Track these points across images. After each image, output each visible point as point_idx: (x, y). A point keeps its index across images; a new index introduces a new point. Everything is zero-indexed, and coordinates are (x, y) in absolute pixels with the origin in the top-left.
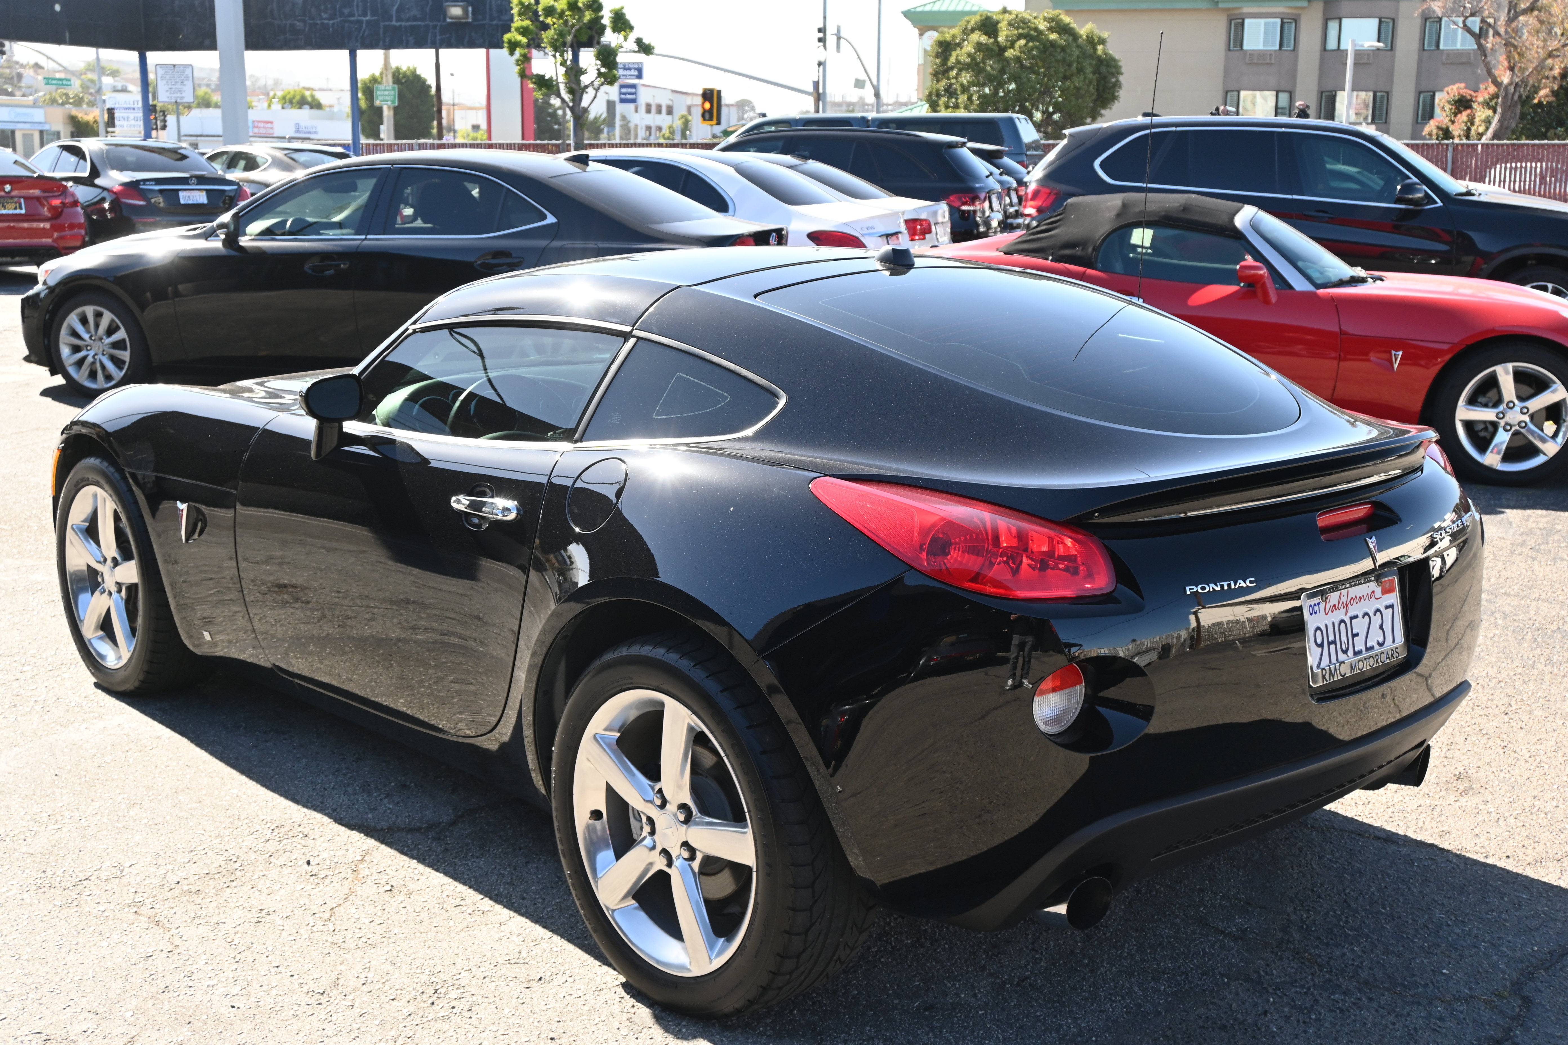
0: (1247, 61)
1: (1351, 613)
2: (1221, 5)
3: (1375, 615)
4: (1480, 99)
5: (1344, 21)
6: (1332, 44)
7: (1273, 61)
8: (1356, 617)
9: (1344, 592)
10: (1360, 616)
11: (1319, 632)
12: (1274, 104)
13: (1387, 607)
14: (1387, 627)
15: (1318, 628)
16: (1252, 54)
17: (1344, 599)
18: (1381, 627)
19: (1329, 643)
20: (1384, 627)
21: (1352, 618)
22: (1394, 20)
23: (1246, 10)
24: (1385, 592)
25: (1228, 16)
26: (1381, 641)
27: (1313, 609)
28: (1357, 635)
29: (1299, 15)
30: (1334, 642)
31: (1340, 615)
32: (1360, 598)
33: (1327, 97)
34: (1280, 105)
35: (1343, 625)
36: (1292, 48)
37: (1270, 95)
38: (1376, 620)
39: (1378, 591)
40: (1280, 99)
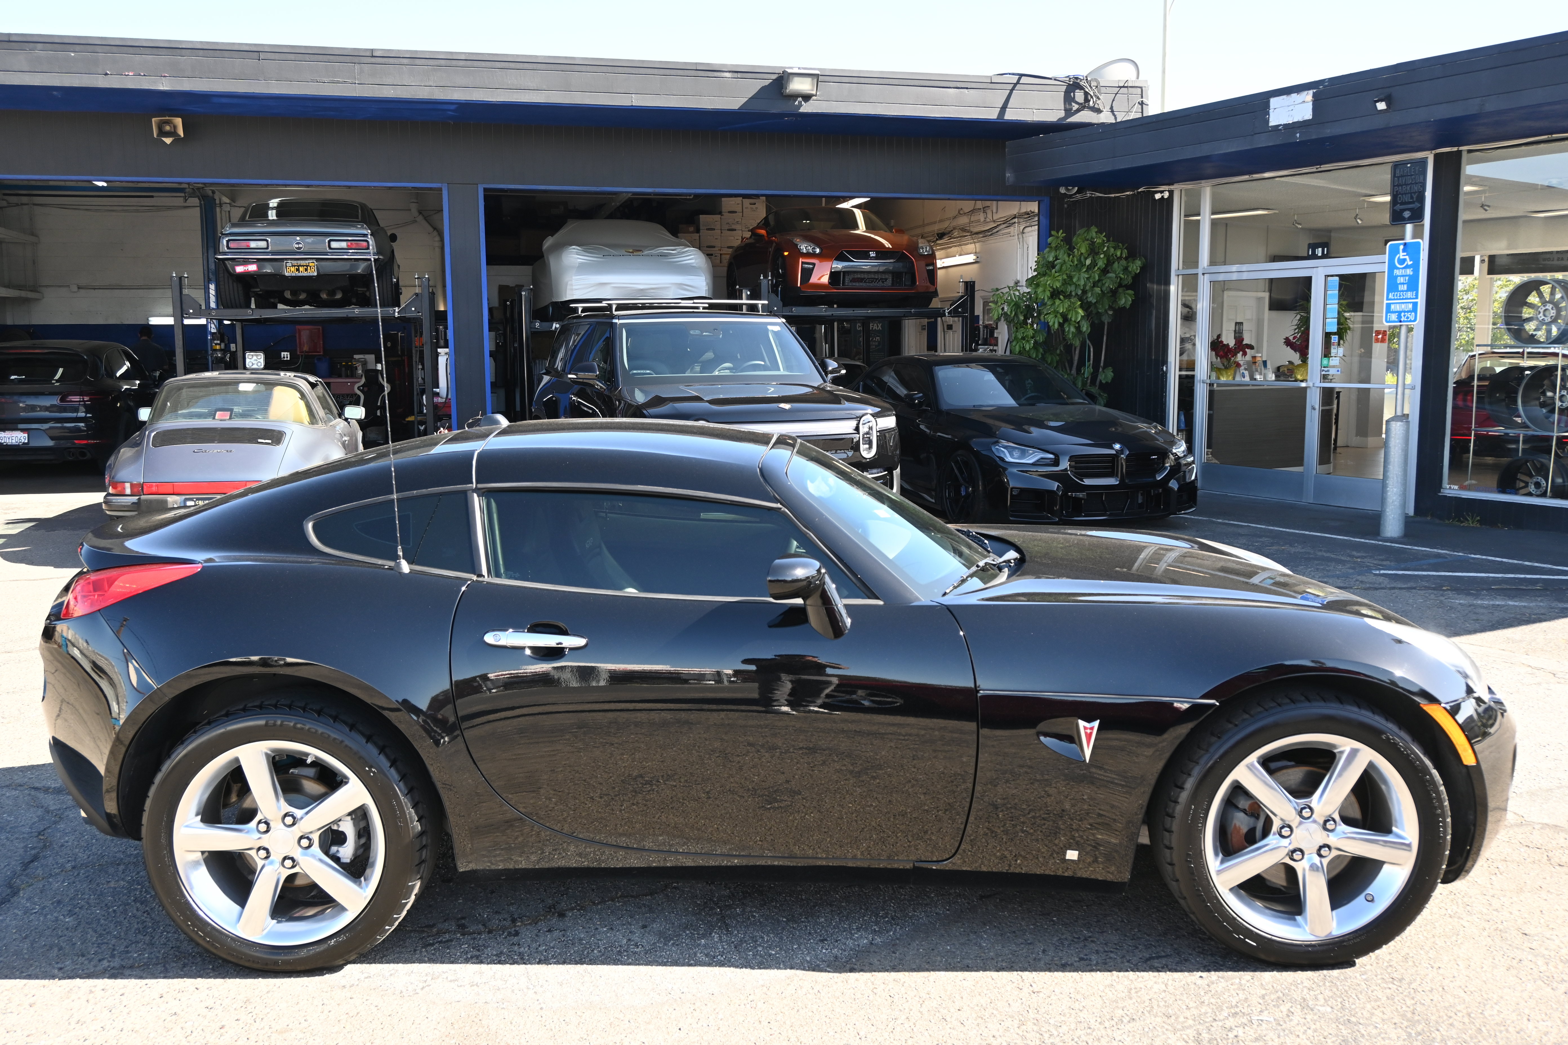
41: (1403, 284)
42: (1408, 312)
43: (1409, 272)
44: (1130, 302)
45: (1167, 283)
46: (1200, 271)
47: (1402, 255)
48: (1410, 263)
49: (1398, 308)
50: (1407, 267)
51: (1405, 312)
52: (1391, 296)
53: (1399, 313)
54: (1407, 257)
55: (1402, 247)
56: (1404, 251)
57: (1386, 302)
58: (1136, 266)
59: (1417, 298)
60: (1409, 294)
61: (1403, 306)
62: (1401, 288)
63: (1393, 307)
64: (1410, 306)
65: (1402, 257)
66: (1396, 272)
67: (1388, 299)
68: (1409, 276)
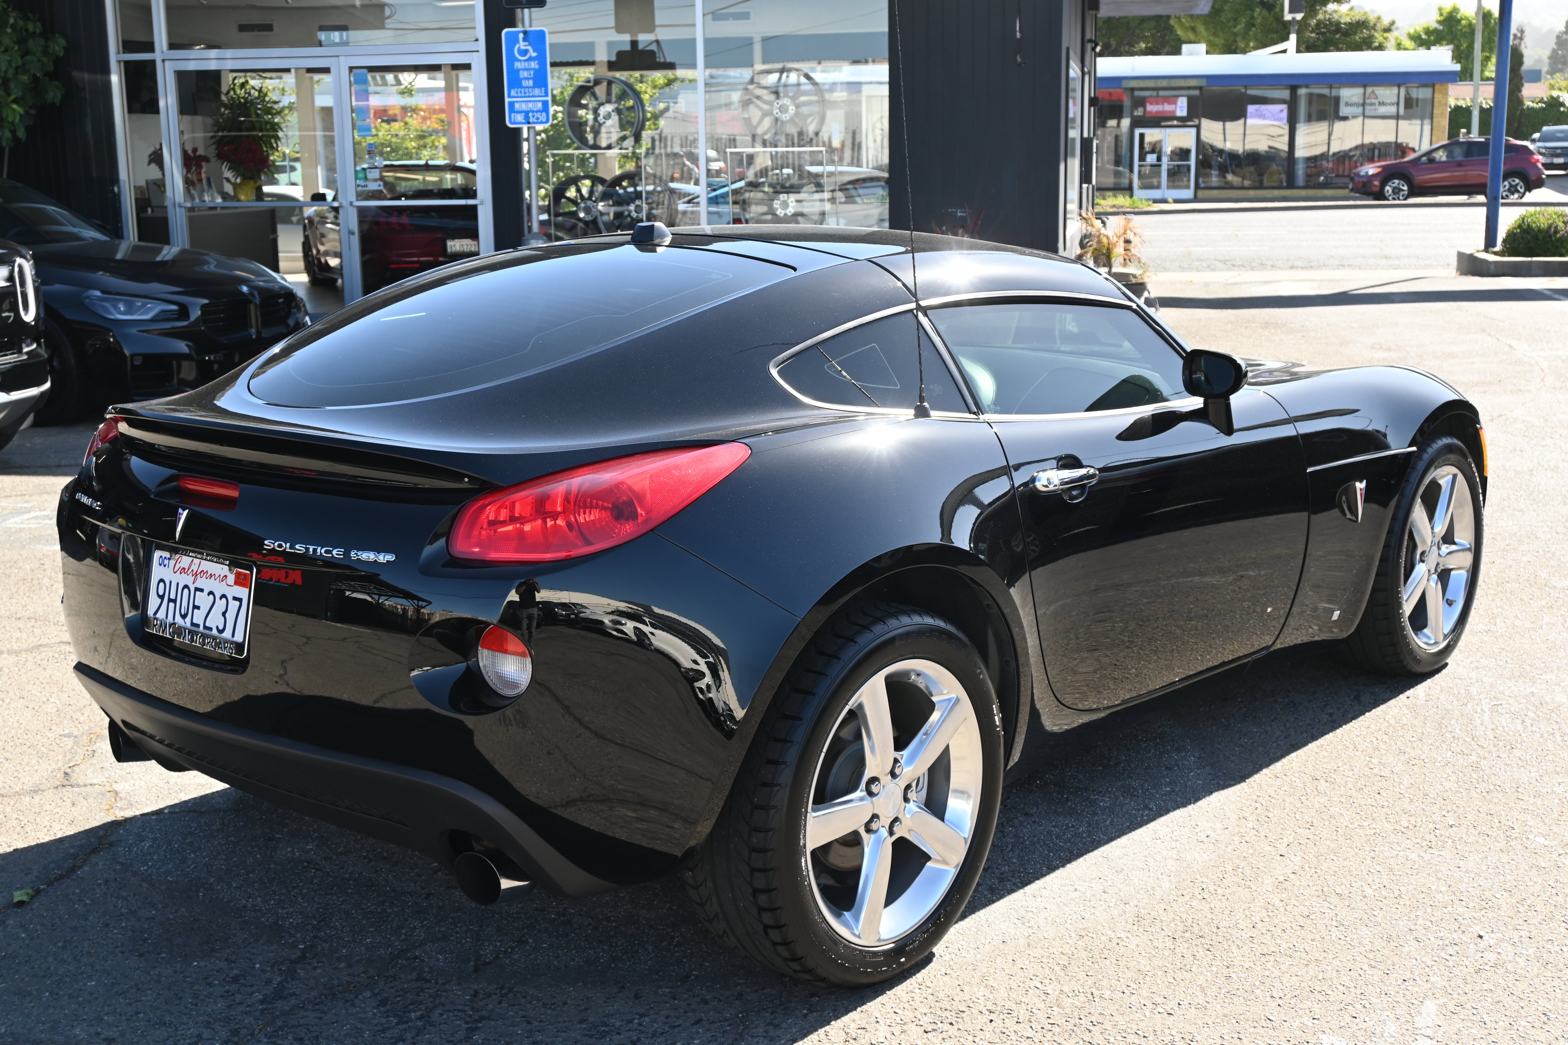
1: (198, 584)
3: (221, 598)
8: (202, 590)
9: (196, 561)
10: (206, 592)
11: (162, 584)
13: (235, 599)
14: (231, 616)
15: (162, 580)
17: (194, 567)
18: (224, 614)
19: (170, 600)
20: (227, 615)
21: (197, 589)
24: (238, 582)
26: (221, 628)
27: (163, 561)
28: (198, 608)
30: (174, 601)
31: (187, 579)
32: (211, 576)
35: (186, 591)
38: (221, 605)
39: (231, 578)
41: (528, 79)
42: (537, 112)
43: (534, 65)
44: (59, 97)
45: (107, 72)
46: (157, 56)
47: (522, 45)
48: (534, 55)
49: (524, 107)
50: (531, 59)
51: (533, 112)
52: (513, 93)
53: (526, 113)
54: (529, 48)
55: (521, 36)
56: (525, 40)
57: (507, 100)
58: (59, 46)
59: (547, 95)
60: (537, 91)
61: (530, 105)
62: (525, 83)
63: (517, 106)
64: (540, 105)
65: (523, 48)
66: (517, 65)
67: (509, 97)
68: (534, 69)
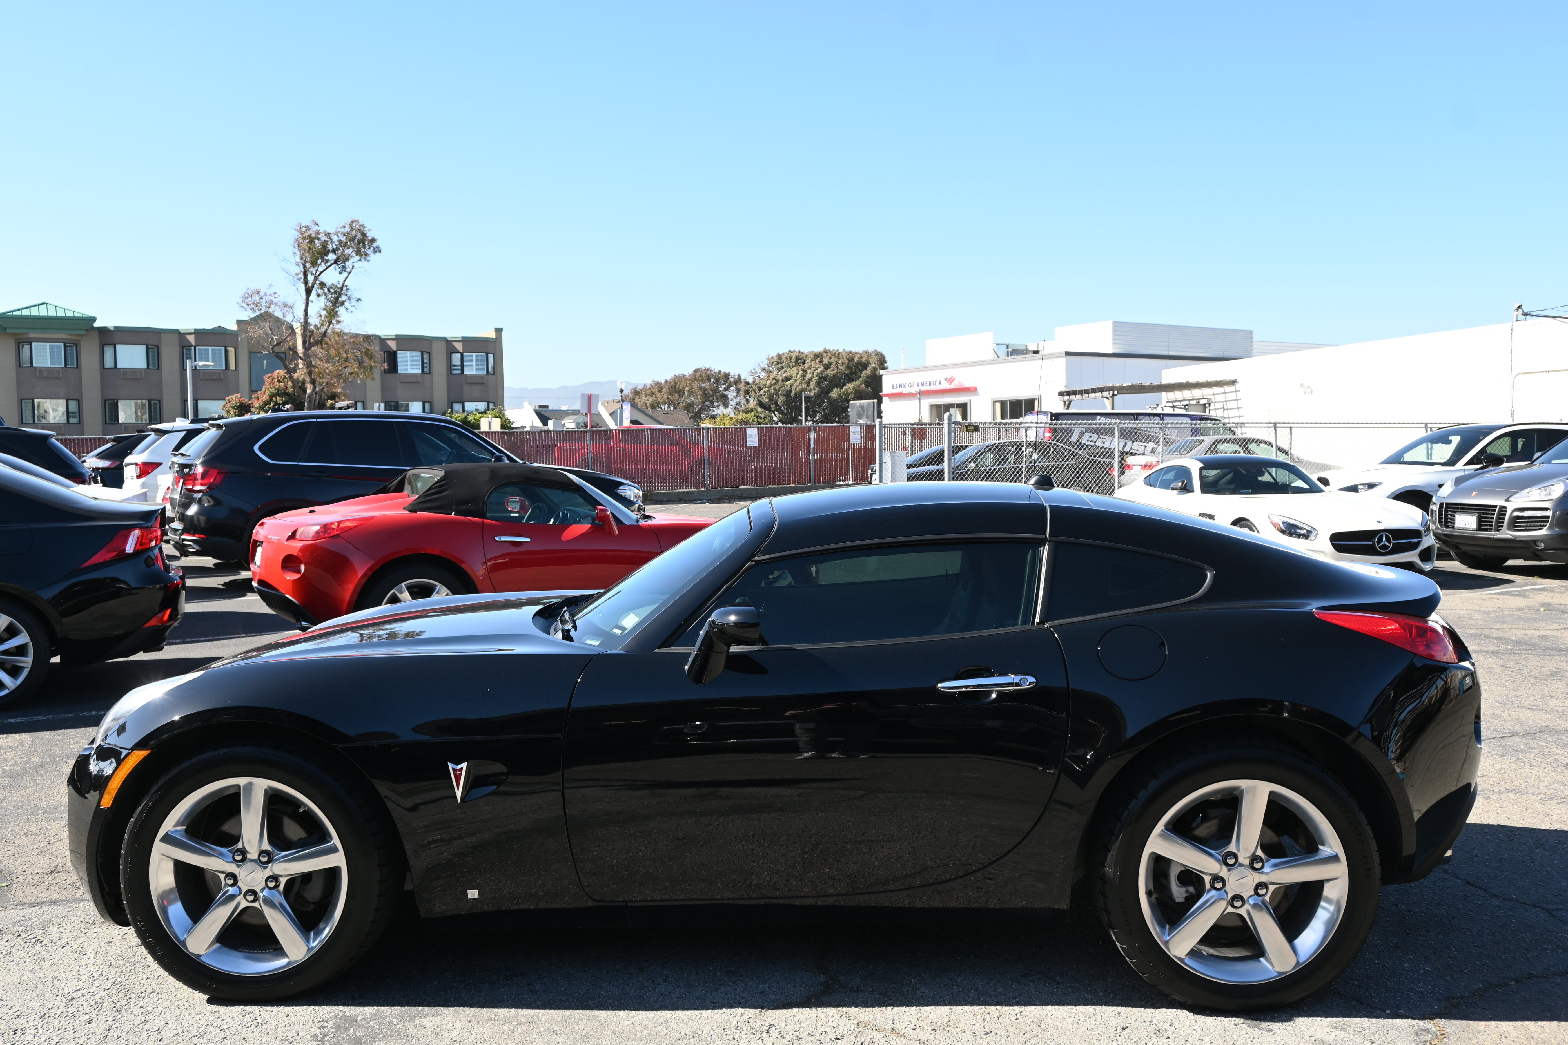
0: (38, 375)
2: (8, 331)
4: (257, 405)
5: (118, 346)
6: (109, 363)
7: (61, 376)
12: (65, 409)
16: (41, 370)
22: (158, 347)
23: (32, 335)
25: (15, 339)
29: (79, 341)
33: (110, 404)
34: (70, 410)
36: (75, 366)
37: (63, 402)
40: (70, 406)
